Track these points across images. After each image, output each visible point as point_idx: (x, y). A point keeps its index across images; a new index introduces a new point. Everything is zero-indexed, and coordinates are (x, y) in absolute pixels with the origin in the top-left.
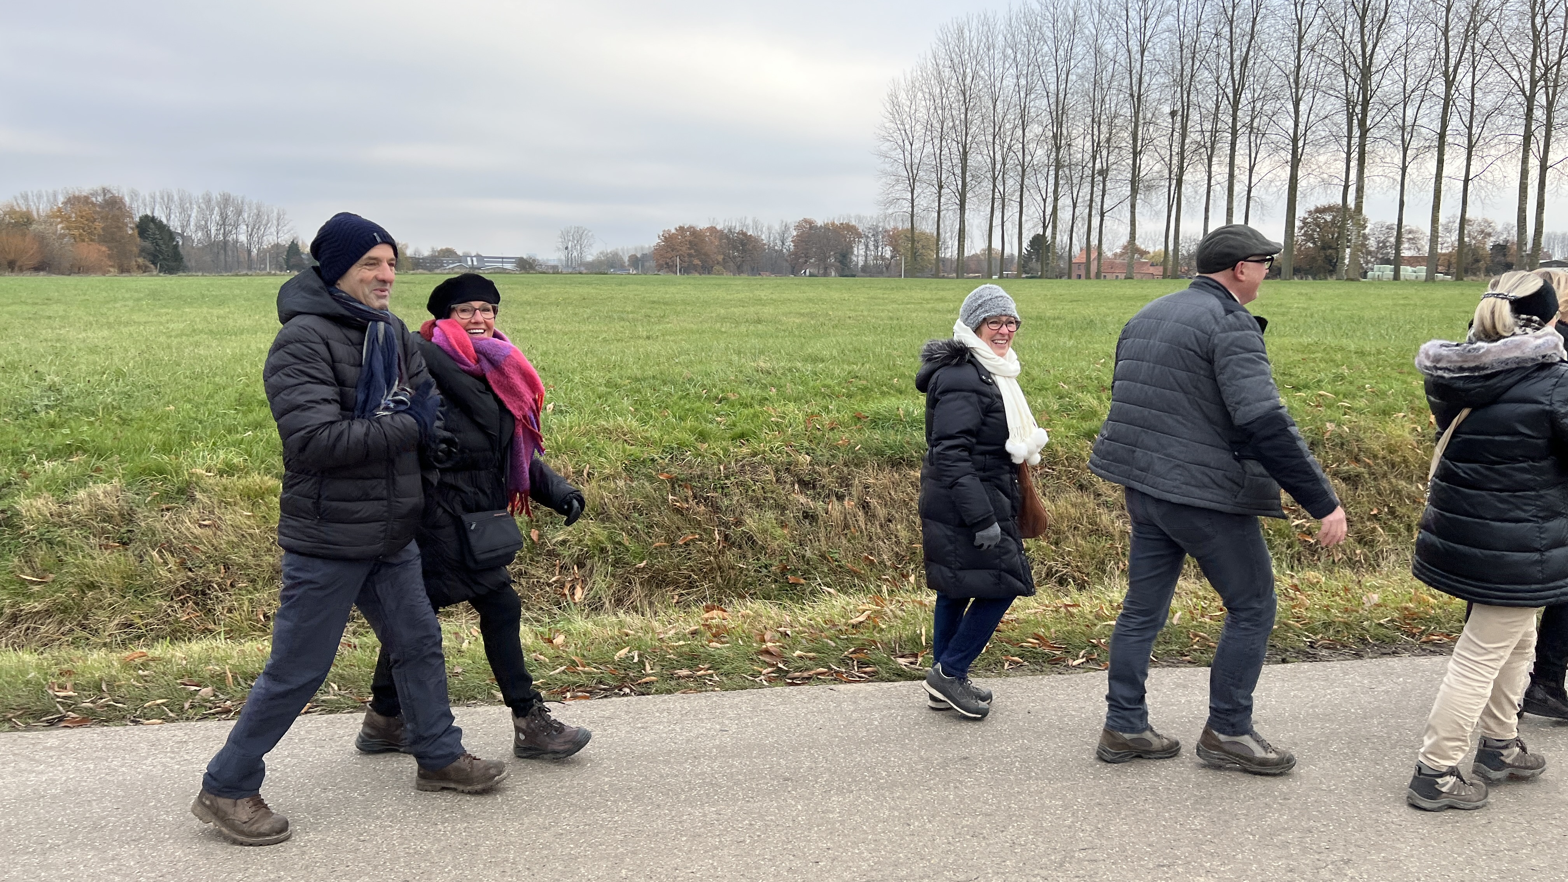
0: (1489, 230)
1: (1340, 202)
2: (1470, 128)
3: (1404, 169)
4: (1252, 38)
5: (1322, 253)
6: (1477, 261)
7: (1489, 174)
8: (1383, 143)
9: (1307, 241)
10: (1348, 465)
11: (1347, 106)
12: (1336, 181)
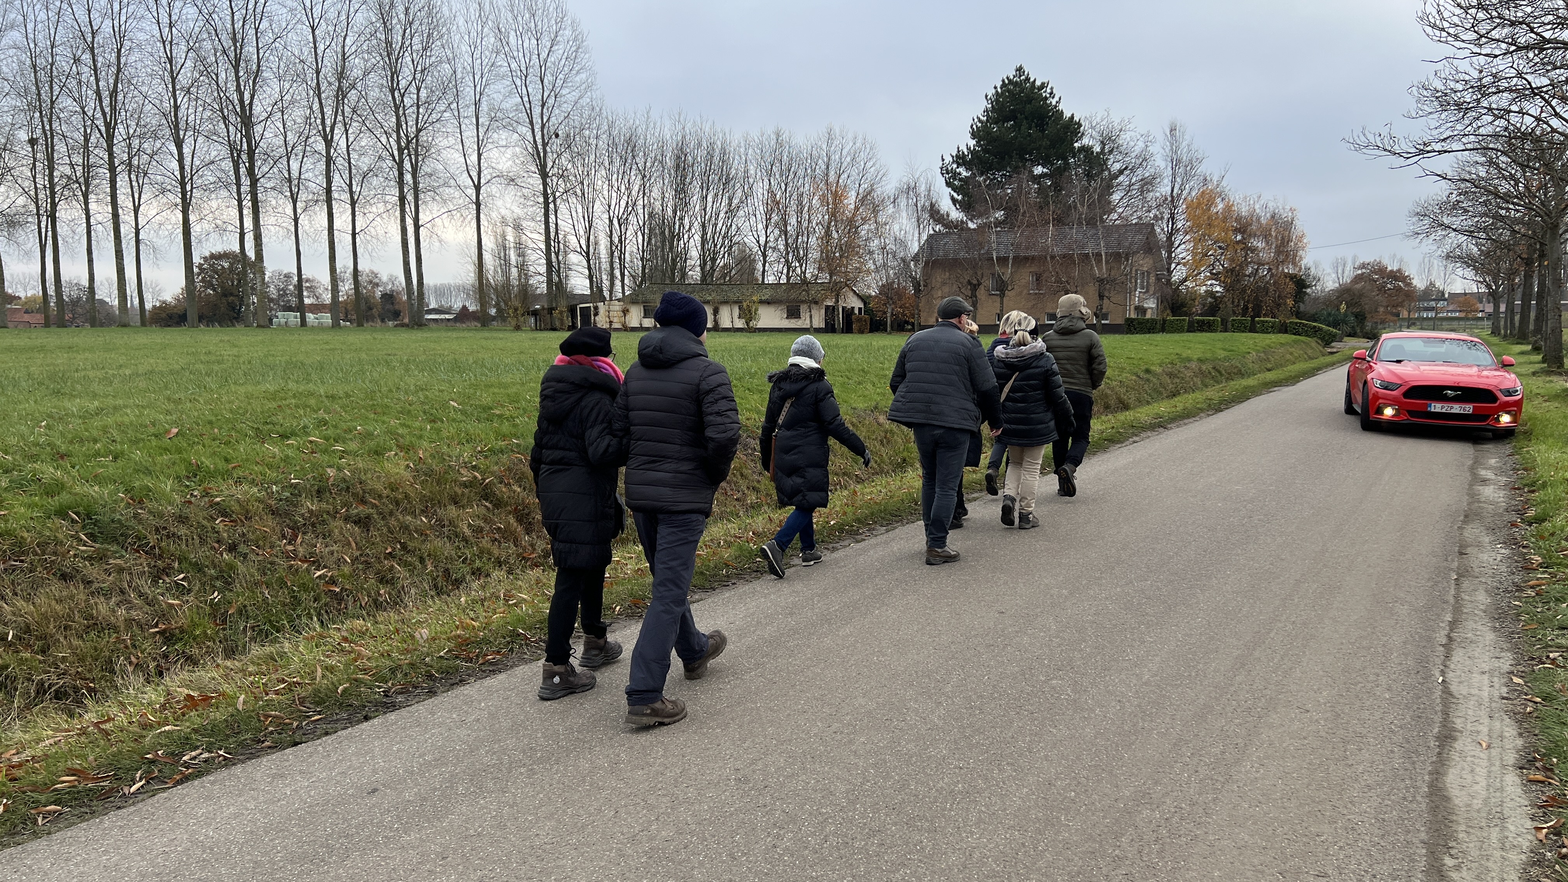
0: (376, 280)
1: (236, 248)
2: (350, 186)
3: (296, 220)
4: (119, 70)
5: (224, 300)
6: (370, 309)
7: (372, 230)
8: (274, 193)
9: (206, 288)
10: (356, 508)
11: (232, 154)
12: (230, 228)
